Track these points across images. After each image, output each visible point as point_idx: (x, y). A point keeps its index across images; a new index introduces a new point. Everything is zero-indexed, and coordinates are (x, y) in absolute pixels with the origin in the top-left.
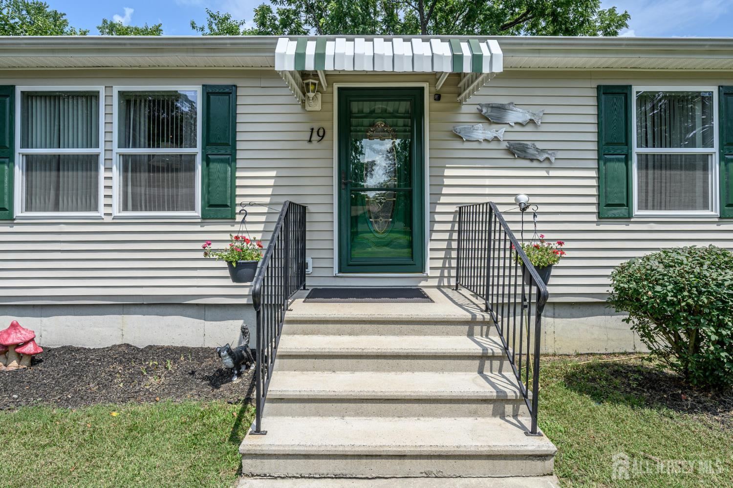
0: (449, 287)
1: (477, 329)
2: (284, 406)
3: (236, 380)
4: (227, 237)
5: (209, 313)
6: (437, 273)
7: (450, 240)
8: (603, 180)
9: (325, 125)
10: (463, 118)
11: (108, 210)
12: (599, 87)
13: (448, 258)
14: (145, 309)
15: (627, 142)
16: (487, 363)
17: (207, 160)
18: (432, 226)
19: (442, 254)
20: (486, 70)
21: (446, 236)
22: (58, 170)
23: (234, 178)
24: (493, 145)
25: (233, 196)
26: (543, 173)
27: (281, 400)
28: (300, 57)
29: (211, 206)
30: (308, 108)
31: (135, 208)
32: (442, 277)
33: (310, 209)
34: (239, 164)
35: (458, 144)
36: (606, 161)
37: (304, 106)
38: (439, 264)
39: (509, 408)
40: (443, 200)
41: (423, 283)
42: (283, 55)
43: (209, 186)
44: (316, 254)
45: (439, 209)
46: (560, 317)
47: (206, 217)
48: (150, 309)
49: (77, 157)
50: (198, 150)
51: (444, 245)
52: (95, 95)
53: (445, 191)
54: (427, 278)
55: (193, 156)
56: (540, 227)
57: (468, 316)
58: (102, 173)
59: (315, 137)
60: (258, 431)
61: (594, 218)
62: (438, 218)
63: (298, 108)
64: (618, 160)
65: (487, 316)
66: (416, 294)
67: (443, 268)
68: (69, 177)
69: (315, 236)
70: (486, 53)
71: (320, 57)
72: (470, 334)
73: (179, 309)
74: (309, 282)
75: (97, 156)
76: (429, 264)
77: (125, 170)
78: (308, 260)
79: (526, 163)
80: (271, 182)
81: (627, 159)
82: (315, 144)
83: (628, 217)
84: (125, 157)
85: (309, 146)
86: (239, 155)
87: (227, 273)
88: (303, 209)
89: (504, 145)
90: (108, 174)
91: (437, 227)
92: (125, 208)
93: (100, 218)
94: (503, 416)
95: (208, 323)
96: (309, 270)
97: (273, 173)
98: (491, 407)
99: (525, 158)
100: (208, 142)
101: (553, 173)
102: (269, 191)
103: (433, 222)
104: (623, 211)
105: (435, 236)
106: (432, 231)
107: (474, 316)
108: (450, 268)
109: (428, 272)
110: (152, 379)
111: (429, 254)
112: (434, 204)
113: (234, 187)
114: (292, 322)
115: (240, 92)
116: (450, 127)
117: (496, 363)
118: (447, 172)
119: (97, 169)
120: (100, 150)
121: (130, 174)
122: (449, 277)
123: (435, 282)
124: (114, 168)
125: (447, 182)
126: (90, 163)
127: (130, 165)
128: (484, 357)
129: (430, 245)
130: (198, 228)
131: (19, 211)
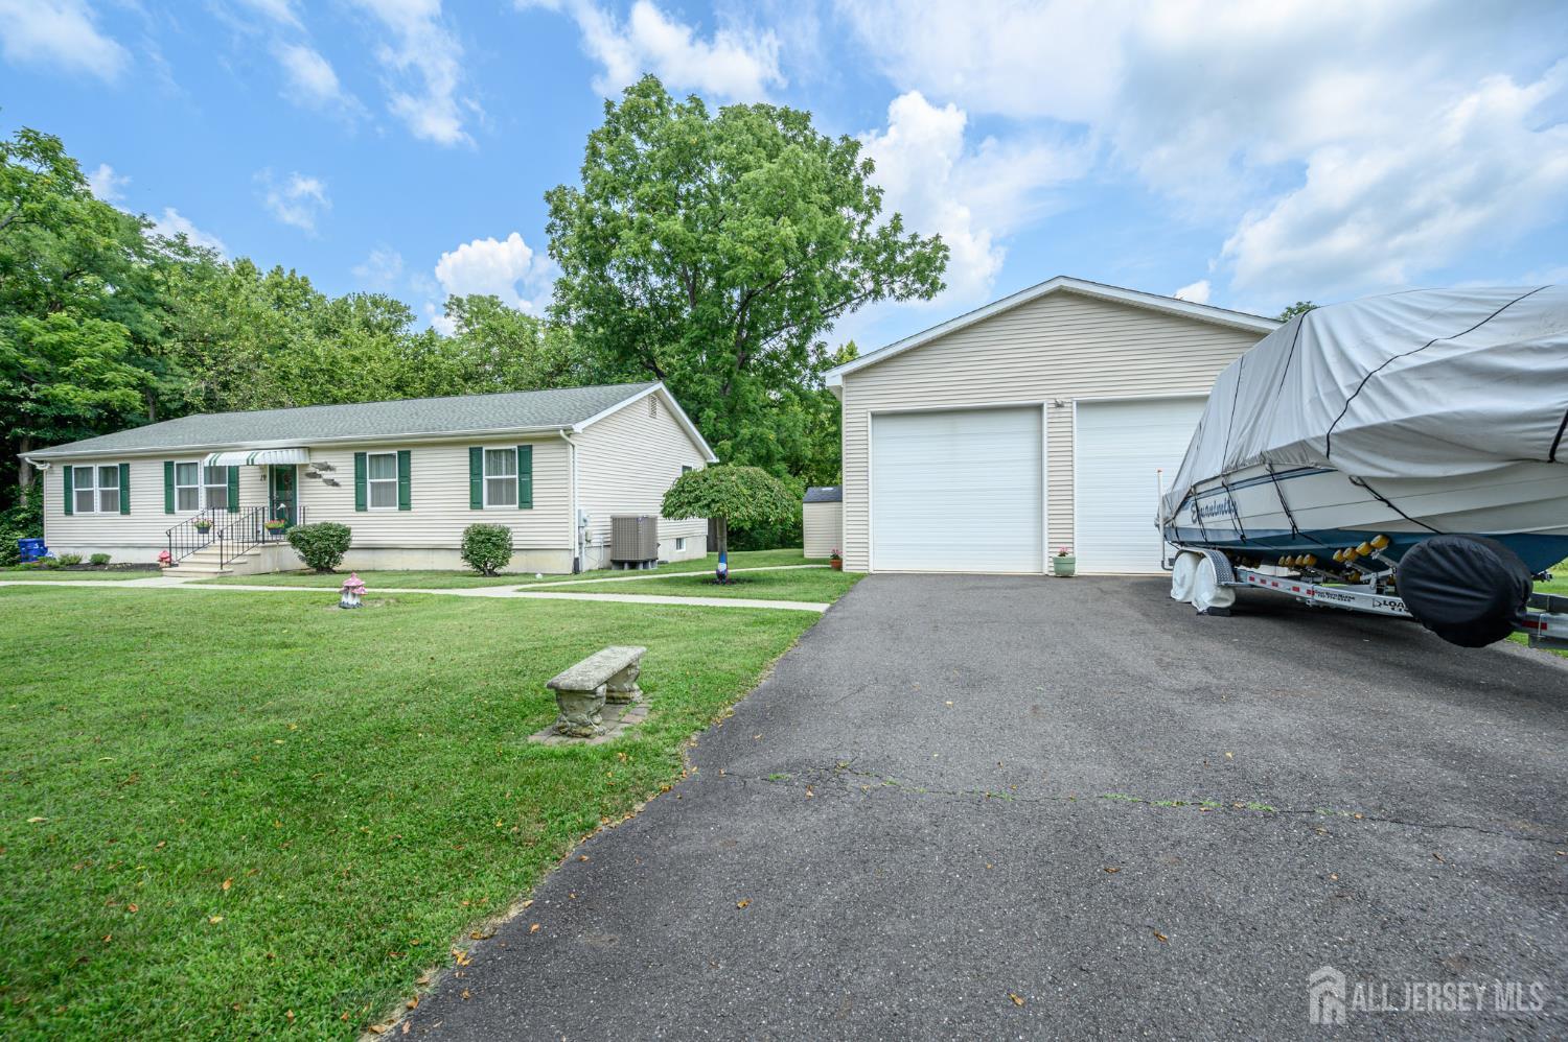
8: (357, 494)
10: (309, 469)
24: (320, 480)
35: (308, 480)
36: (358, 486)
50: (227, 485)
64: (362, 485)
97: (251, 494)
99: (330, 485)
131: (176, 510)
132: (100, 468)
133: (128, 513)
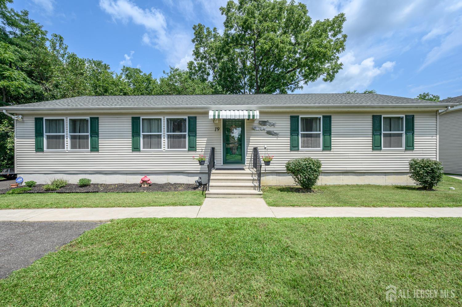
0: (251, 168)
1: (253, 175)
2: (213, 188)
3: (199, 188)
4: (198, 155)
5: (190, 175)
6: (248, 165)
7: (252, 156)
8: (292, 140)
9: (219, 127)
10: (255, 124)
11: (164, 149)
12: (291, 116)
13: (251, 161)
14: (173, 174)
15: (298, 131)
16: (254, 181)
17: (189, 136)
18: (247, 152)
19: (249, 160)
20: (255, 118)
21: (251, 155)
22: (151, 138)
23: (196, 140)
24: (263, 131)
25: (196, 145)
26: (276, 139)
27: (212, 186)
28: (214, 116)
29: (190, 147)
30: (215, 122)
31: (170, 148)
32: (249, 166)
33: (216, 148)
34: (197, 137)
35: (253, 131)
36: (292, 135)
37: (214, 122)
38: (249, 162)
39: (257, 188)
40: (250, 146)
41: (244, 167)
42: (211, 115)
43: (190, 142)
44: (217, 160)
45: (249, 148)
46: (280, 176)
47: (189, 150)
48: (174, 174)
49: (155, 135)
50: (187, 133)
51: (250, 157)
52: (161, 119)
53: (250, 143)
54: (246, 166)
55: (186, 135)
56: (268, 153)
57: (252, 172)
58: (163, 139)
59: (217, 130)
60: (208, 191)
61: (289, 150)
62: (248, 150)
63: (212, 122)
64: (296, 135)
65: (256, 172)
66: (243, 169)
67: (250, 163)
68: (154, 140)
69: (217, 155)
70: (255, 114)
71: (219, 116)
72: (252, 176)
73: (182, 174)
74: (215, 167)
75: (161, 135)
76: (246, 162)
77: (168, 138)
78: (215, 161)
79: (272, 136)
80: (206, 141)
81: (298, 135)
82: (217, 132)
83: (298, 150)
84: (168, 135)
85: (215, 132)
86: (197, 134)
87: (198, 162)
88: (214, 148)
89: (266, 131)
90: (164, 139)
91: (248, 153)
92: (168, 148)
93: (162, 151)
94: (255, 190)
95: (189, 177)
96: (215, 164)
97: (206, 139)
98: (253, 188)
99: (271, 135)
100: (189, 131)
101: (278, 139)
102: (205, 144)
103: (247, 151)
104: (297, 148)
105: (248, 155)
106: (247, 154)
107: (253, 172)
108: (252, 163)
109: (246, 164)
110: (180, 188)
111: (246, 160)
112: (247, 147)
113: (196, 143)
114: (213, 174)
115: (197, 118)
116: (252, 127)
117: (256, 181)
118: (251, 139)
119: (161, 138)
120: (162, 133)
121: (169, 139)
122: (251, 166)
123: (248, 167)
124: (166, 138)
125: (251, 141)
126: (159, 137)
127: (169, 137)
128: (253, 180)
129: (246, 157)
130: (187, 153)
131: (142, 149)
132: (70, 119)
133: (97, 150)
